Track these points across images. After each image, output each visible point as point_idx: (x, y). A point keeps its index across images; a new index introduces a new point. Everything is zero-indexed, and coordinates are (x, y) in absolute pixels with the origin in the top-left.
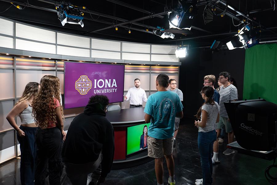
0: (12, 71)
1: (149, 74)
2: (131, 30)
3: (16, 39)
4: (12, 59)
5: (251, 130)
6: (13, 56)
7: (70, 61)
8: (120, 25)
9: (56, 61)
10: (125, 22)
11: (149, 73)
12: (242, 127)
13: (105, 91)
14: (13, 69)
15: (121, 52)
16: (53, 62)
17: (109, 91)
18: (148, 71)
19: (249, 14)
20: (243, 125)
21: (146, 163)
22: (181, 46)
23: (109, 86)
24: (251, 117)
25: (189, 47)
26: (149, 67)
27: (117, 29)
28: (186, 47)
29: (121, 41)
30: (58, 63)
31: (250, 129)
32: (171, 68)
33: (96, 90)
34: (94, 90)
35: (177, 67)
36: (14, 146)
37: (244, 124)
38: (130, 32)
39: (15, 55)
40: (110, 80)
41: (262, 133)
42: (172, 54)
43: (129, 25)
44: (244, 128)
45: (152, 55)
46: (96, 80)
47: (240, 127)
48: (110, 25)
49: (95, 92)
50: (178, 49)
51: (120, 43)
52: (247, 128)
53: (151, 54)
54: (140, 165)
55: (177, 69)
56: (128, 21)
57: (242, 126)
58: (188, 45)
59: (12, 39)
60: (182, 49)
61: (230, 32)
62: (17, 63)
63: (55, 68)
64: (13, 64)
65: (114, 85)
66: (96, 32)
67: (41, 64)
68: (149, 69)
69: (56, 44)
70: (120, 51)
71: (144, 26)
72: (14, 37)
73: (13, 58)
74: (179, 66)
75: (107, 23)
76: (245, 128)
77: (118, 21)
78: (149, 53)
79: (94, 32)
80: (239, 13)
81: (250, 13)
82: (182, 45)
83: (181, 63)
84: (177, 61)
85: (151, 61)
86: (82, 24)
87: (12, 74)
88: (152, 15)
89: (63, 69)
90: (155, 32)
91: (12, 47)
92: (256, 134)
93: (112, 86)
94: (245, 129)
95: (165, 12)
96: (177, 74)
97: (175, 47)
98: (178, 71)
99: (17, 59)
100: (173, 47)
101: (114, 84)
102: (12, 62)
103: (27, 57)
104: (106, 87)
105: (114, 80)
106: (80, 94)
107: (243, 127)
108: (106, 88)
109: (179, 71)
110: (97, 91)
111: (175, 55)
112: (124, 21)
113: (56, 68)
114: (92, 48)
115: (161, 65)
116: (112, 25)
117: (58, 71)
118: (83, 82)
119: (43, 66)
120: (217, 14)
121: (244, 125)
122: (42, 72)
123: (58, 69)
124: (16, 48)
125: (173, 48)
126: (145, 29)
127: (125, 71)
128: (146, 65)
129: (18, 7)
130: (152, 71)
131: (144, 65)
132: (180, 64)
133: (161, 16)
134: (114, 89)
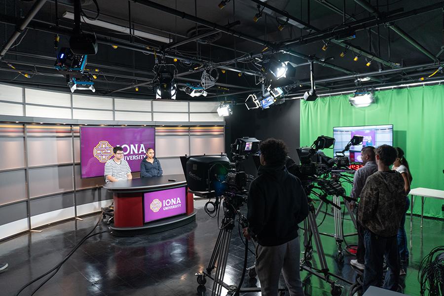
0: (23, 139)
1: (188, 137)
3: (26, 106)
4: (22, 127)
6: (23, 124)
7: (88, 125)
8: (142, 85)
9: (72, 126)
11: (188, 135)
13: (131, 158)
14: (24, 137)
15: (152, 112)
16: (69, 128)
17: (136, 158)
18: (187, 133)
22: (223, 102)
23: (136, 152)
26: (188, 128)
27: (137, 90)
28: (230, 103)
30: (74, 128)
32: (216, 128)
35: (223, 128)
36: (27, 219)
39: (25, 122)
40: (137, 145)
45: (190, 114)
48: (129, 86)
50: (220, 106)
51: (150, 101)
58: (232, 102)
59: (22, 105)
60: (224, 106)
62: (27, 130)
63: (71, 134)
64: (24, 132)
65: (142, 151)
67: (55, 130)
68: (187, 130)
69: (72, 108)
72: (24, 104)
73: (24, 125)
74: (225, 126)
75: (125, 83)
77: (138, 80)
84: (222, 120)
86: (93, 89)
87: (23, 142)
89: (79, 134)
90: (184, 90)
91: (21, 114)
93: (140, 152)
96: (222, 136)
97: (218, 103)
98: (223, 131)
99: (28, 126)
100: (216, 104)
101: (142, 149)
102: (22, 130)
103: (38, 124)
104: (132, 153)
105: (142, 145)
106: (100, 161)
108: (132, 155)
111: (217, 113)
113: (73, 134)
114: (116, 109)
115: (201, 126)
116: (131, 85)
117: (75, 137)
118: (103, 148)
119: (57, 132)
122: (56, 138)
123: (75, 134)
124: (27, 116)
127: (156, 134)
129: (26, 76)
130: (191, 133)
131: (181, 126)
132: (225, 123)
134: (142, 156)
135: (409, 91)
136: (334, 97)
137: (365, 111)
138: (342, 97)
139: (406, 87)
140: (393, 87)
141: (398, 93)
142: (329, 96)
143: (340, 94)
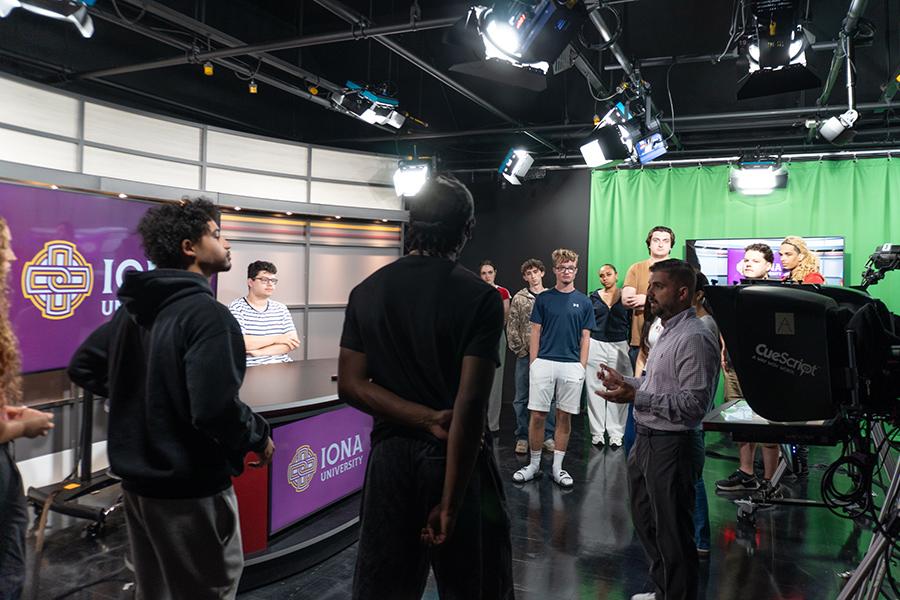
1: (302, 248)
2: (257, 82)
5: (787, 361)
8: (218, 57)
10: (235, 47)
11: (305, 245)
12: (760, 357)
15: (202, 165)
18: (301, 239)
19: (641, 69)
20: (762, 350)
21: (340, 552)
22: (410, 158)
24: (784, 323)
25: (438, 164)
26: (302, 223)
27: (209, 70)
28: (429, 162)
29: (202, 125)
31: (783, 360)
32: (378, 230)
33: (111, 302)
34: (104, 302)
35: (397, 229)
37: (764, 346)
38: (253, 90)
41: (815, 367)
42: (382, 185)
43: (252, 63)
44: (766, 358)
45: (313, 183)
46: (112, 261)
47: (754, 357)
48: (180, 53)
49: (107, 310)
50: (401, 167)
51: (198, 130)
52: (773, 355)
53: (309, 179)
54: (319, 564)
55: (397, 235)
56: (244, 47)
57: (760, 354)
58: (434, 158)
60: (414, 167)
61: (567, 121)
66: (100, 78)
68: (303, 230)
70: (198, 160)
71: (301, 77)
74: (403, 226)
76: (769, 357)
77: (212, 41)
78: (304, 173)
79: (92, 77)
80: (620, 59)
81: (643, 65)
82: (413, 156)
83: (408, 213)
84: (397, 207)
85: (312, 201)
86: (83, 23)
88: (363, 28)
90: (340, 100)
92: (800, 371)
94: (771, 360)
95: (412, 24)
96: (396, 251)
97: (392, 162)
98: (400, 239)
100: (382, 162)
106: (44, 316)
107: (763, 357)
109: (402, 239)
110: (114, 304)
111: (391, 186)
112: (232, 46)
114: (85, 137)
115: (344, 220)
116: (191, 52)
118: (56, 266)
120: (589, 46)
121: (766, 350)
125: (384, 166)
126: (304, 85)
128: (295, 217)
130: (313, 240)
131: (285, 216)
132: (405, 217)
133: (386, 36)
135: (857, 166)
136: (680, 169)
137: (755, 205)
138: (700, 172)
139: (851, 157)
140: (821, 155)
141: (832, 170)
142: (668, 165)
143: (697, 164)
